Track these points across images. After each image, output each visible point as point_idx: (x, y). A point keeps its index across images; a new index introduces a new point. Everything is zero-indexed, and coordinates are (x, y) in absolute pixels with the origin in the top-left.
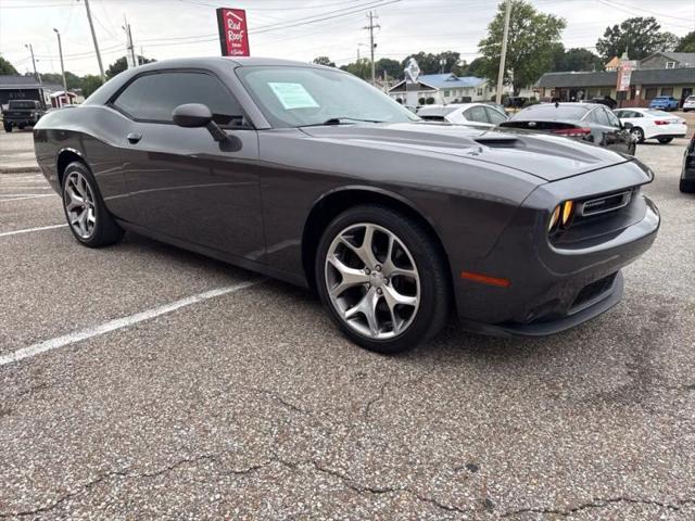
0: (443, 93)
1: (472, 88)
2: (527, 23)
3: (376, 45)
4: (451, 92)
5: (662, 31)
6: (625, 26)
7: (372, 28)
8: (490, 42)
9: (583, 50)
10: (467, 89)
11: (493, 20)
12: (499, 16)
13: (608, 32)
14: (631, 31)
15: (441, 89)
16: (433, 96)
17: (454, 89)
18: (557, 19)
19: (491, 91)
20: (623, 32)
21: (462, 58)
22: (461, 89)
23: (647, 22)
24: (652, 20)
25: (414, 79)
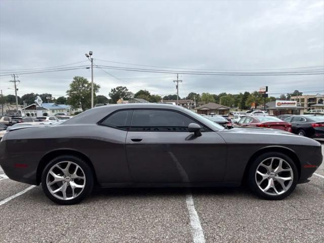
0: (51, 111)
1: (65, 109)
2: (86, 85)
3: (17, 89)
4: (55, 111)
5: (129, 91)
6: (117, 89)
7: (15, 82)
8: (71, 91)
9: (103, 96)
10: (63, 109)
11: (71, 83)
12: (74, 82)
13: (112, 90)
14: (119, 90)
15: (50, 109)
16: (47, 112)
17: (57, 110)
18: (97, 85)
19: (73, 110)
20: (117, 91)
21: (53, 96)
22: (59, 110)
23: (124, 88)
24: (125, 88)
25: (40, 105)
